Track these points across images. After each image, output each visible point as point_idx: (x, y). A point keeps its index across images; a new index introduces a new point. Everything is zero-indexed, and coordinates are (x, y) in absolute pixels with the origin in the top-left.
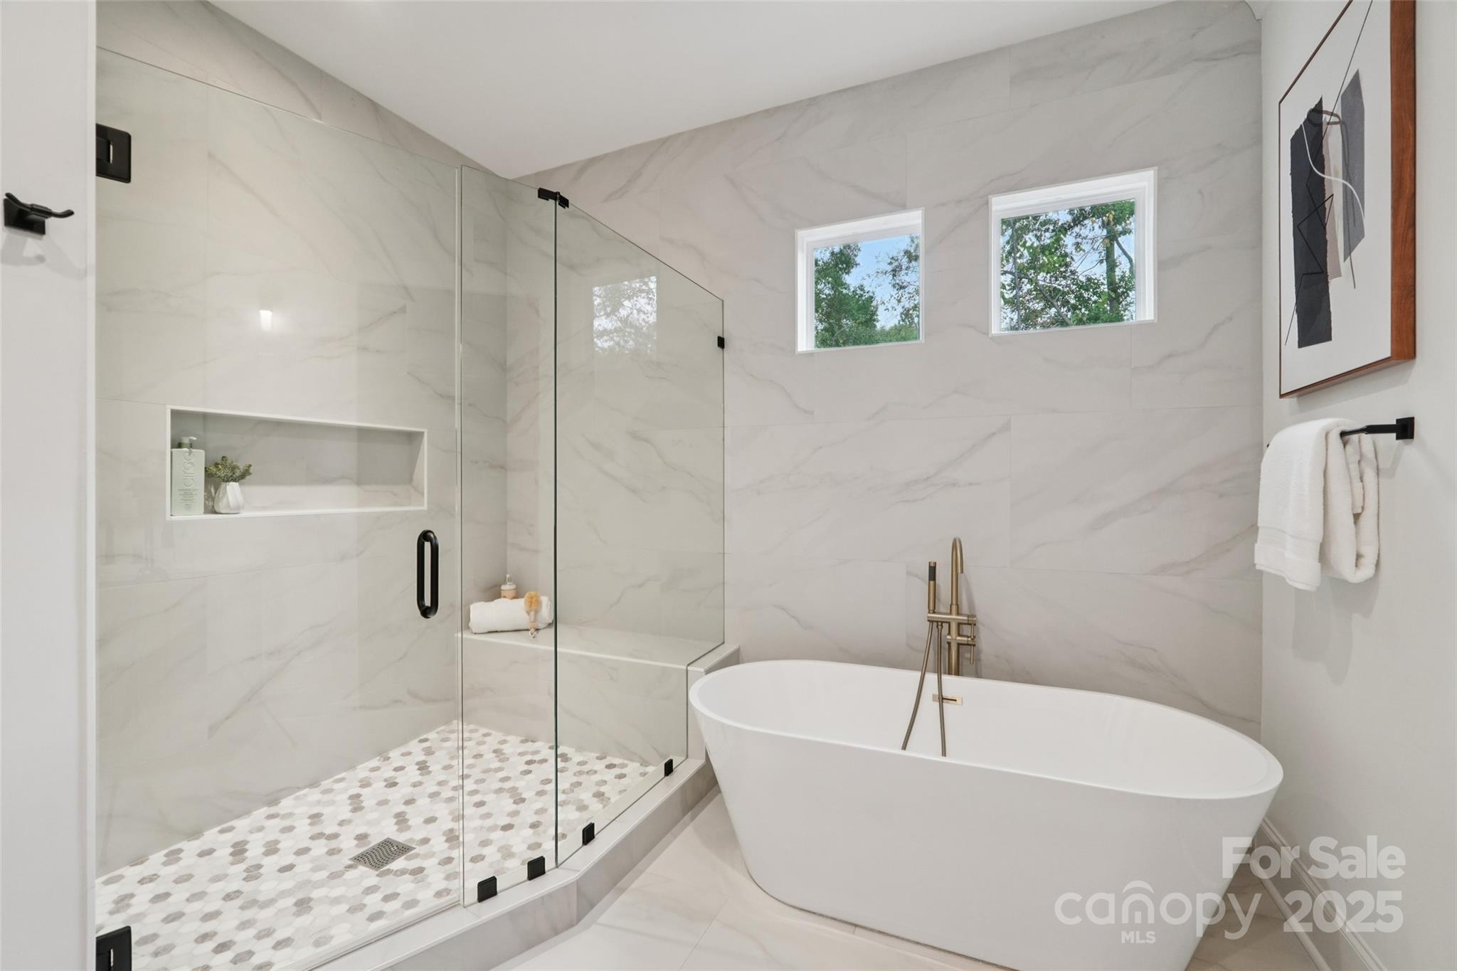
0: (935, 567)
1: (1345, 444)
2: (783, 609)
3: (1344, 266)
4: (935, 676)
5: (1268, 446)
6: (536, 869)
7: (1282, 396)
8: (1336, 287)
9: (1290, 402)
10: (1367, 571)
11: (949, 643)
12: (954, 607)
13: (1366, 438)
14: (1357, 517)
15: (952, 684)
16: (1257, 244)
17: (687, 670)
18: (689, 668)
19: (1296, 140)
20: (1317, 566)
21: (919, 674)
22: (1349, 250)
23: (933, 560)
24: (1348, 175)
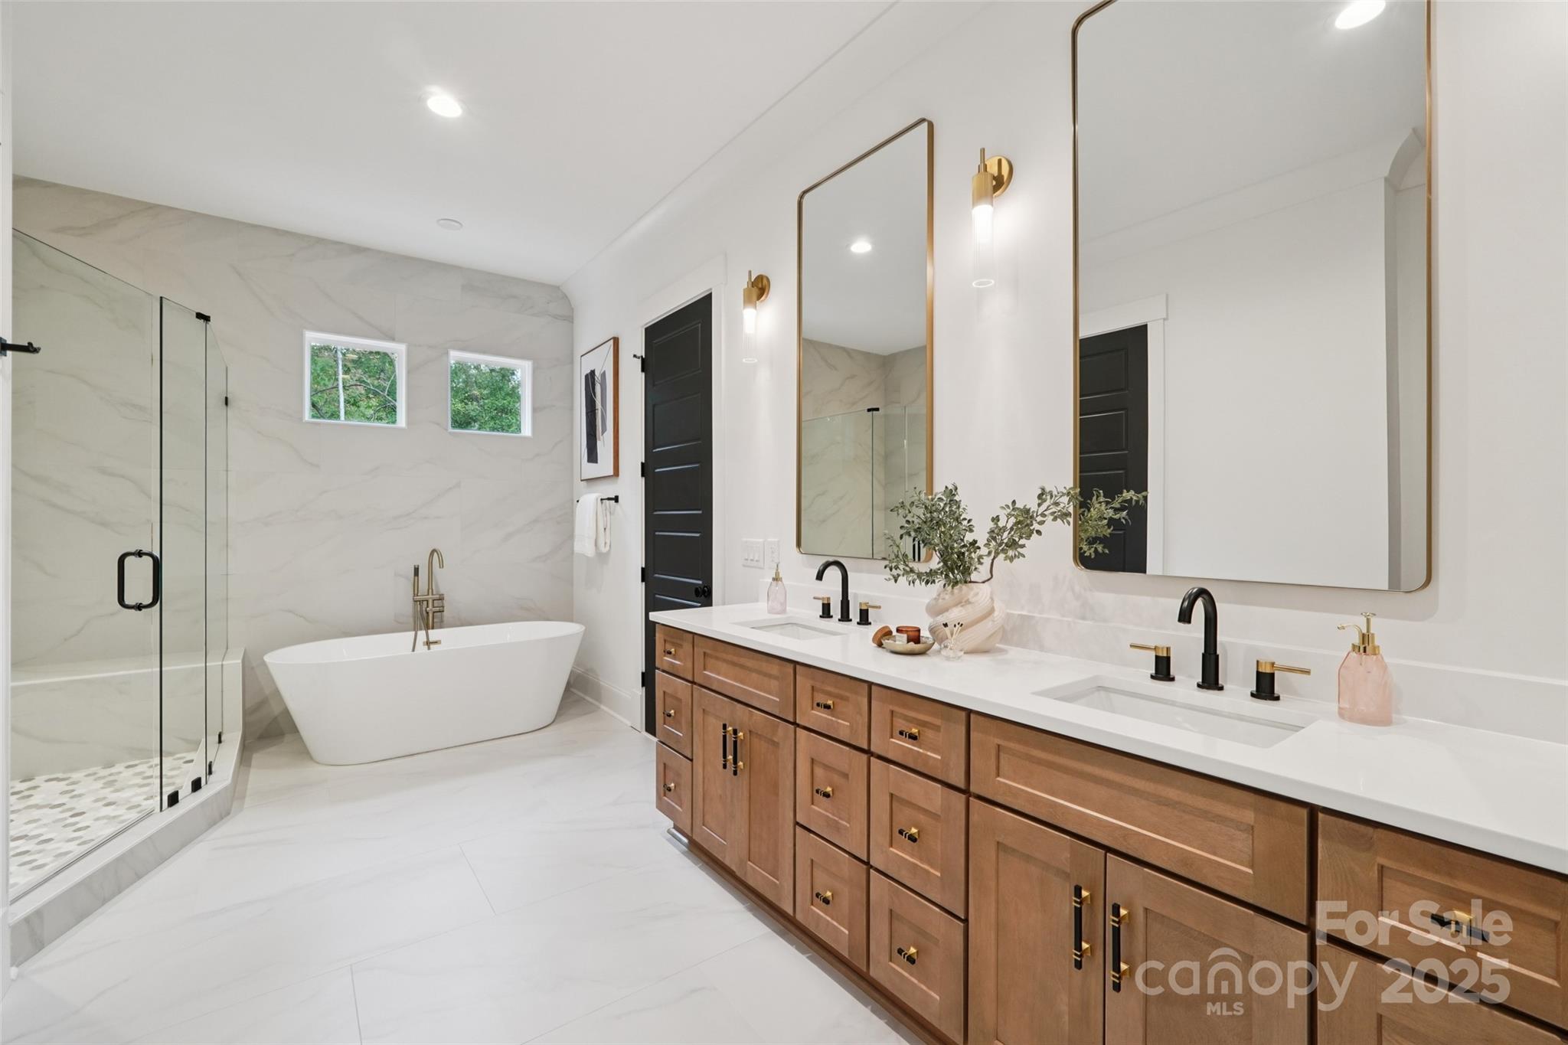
0: (418, 568)
1: (602, 503)
2: (291, 612)
3: (601, 437)
4: (424, 632)
5: (578, 501)
6: (196, 785)
7: (582, 480)
8: (599, 444)
9: (584, 483)
10: (608, 548)
11: (427, 613)
12: (430, 591)
13: (607, 502)
14: (605, 529)
15: (434, 634)
16: (572, 409)
17: (222, 665)
18: (224, 663)
19: (587, 376)
20: (594, 548)
21: (414, 633)
22: (603, 433)
23: (416, 564)
24: (602, 406)
